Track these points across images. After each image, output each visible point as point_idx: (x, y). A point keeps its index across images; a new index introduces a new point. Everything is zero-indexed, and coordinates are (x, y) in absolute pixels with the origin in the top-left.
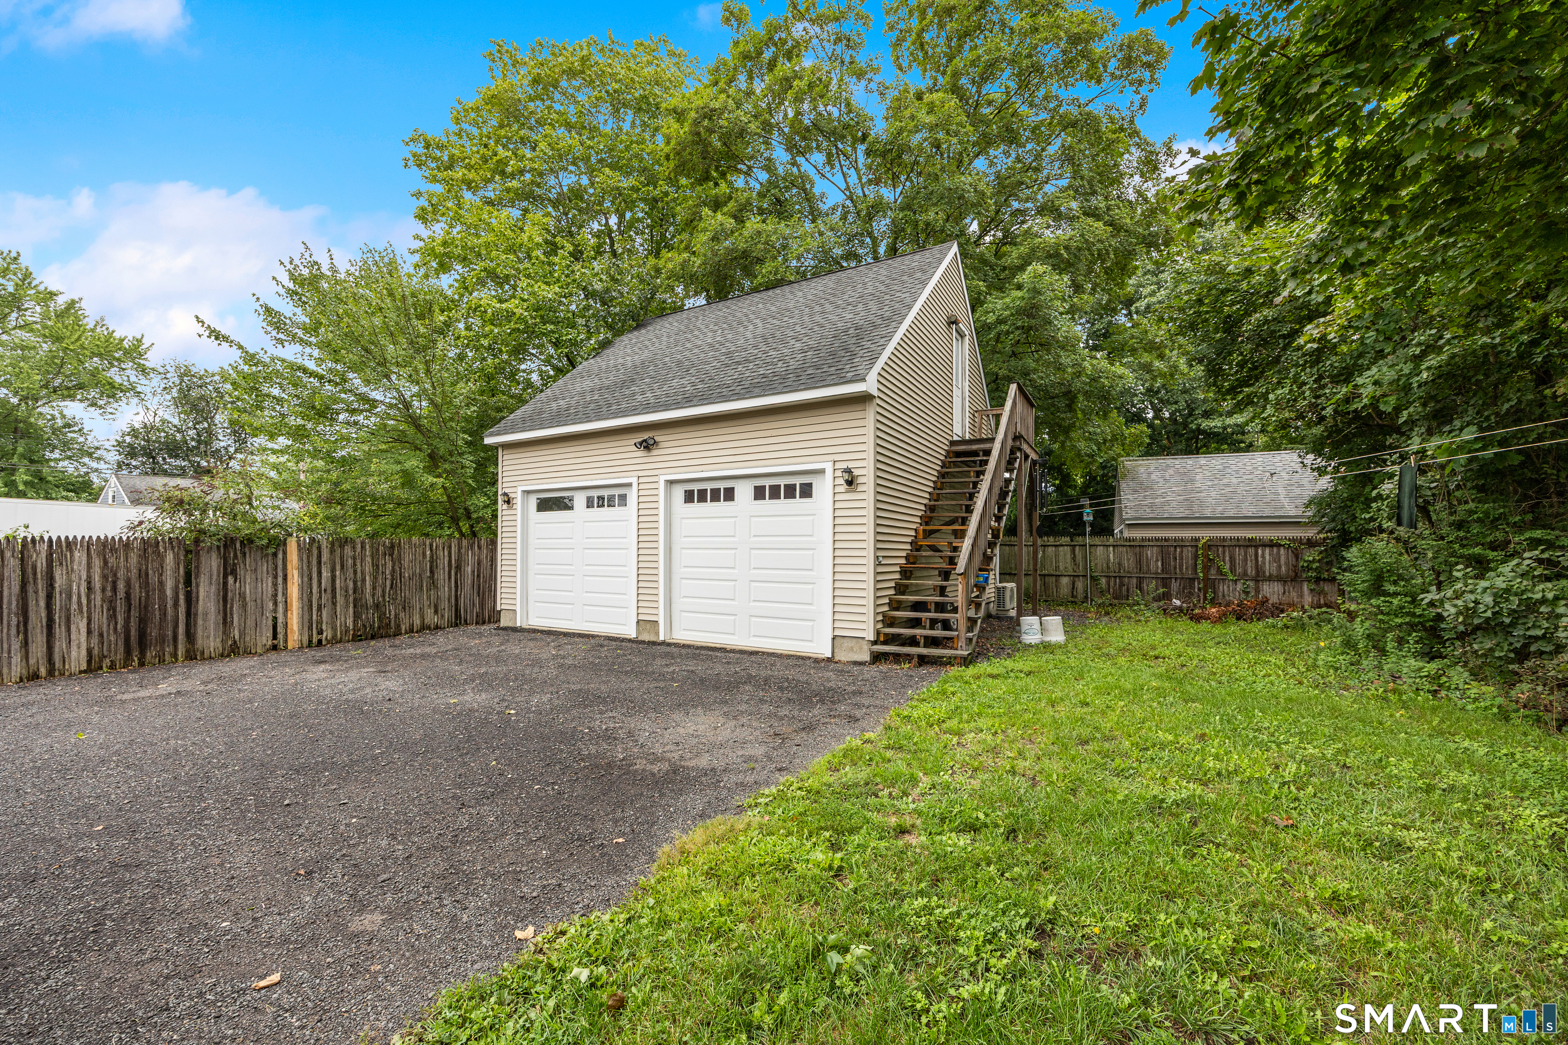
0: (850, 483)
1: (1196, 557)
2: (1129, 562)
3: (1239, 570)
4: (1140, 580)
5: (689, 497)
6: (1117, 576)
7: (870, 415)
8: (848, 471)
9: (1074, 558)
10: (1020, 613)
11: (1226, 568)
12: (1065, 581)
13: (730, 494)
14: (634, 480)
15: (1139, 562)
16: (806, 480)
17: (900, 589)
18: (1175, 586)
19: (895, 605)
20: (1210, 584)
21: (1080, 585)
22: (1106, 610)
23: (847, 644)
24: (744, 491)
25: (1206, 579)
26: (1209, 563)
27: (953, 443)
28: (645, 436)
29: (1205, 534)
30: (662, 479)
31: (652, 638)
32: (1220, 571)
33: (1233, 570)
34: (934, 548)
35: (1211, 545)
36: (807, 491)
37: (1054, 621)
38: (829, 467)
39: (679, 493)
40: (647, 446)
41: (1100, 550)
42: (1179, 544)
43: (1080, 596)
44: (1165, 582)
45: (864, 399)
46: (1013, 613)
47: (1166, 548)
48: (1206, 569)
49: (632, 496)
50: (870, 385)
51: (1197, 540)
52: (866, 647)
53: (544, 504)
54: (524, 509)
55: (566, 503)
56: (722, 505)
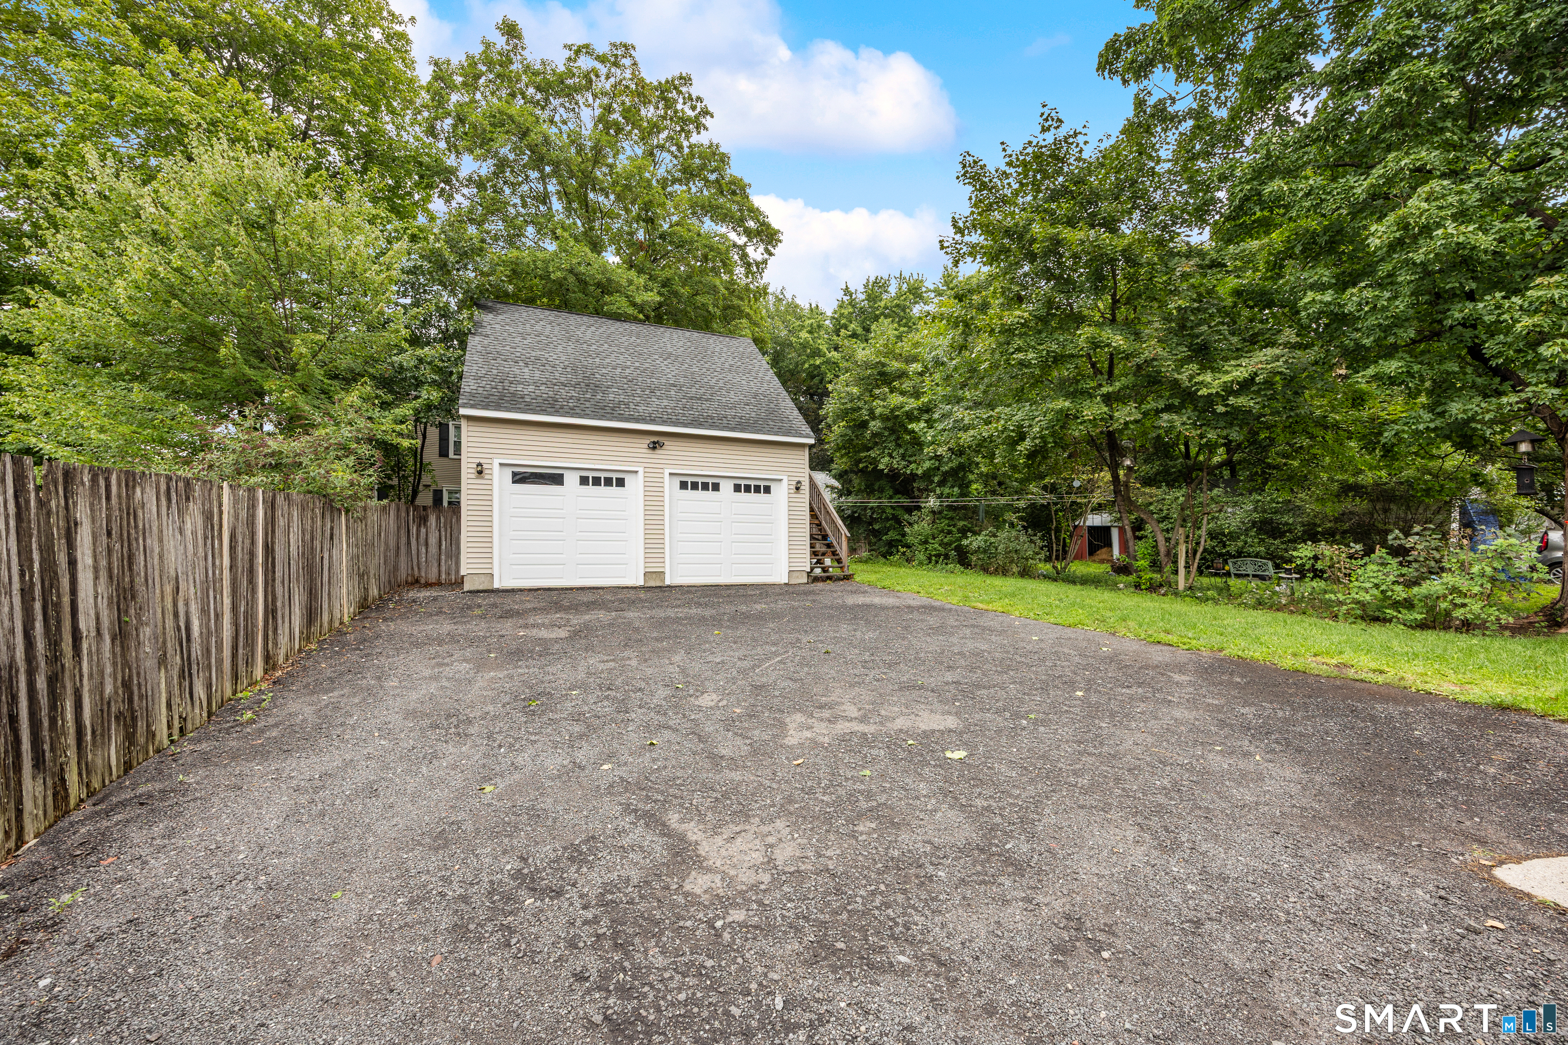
0: (797, 489)
5: (684, 485)
8: (798, 483)
13: (716, 487)
14: (639, 470)
16: (767, 484)
23: (795, 574)
24: (727, 487)
28: (655, 440)
30: (667, 472)
31: (658, 584)
36: (768, 490)
38: (785, 478)
39: (676, 482)
40: (655, 447)
49: (632, 482)
52: (805, 575)
53: (520, 478)
54: (500, 479)
55: (556, 479)
56: (710, 494)
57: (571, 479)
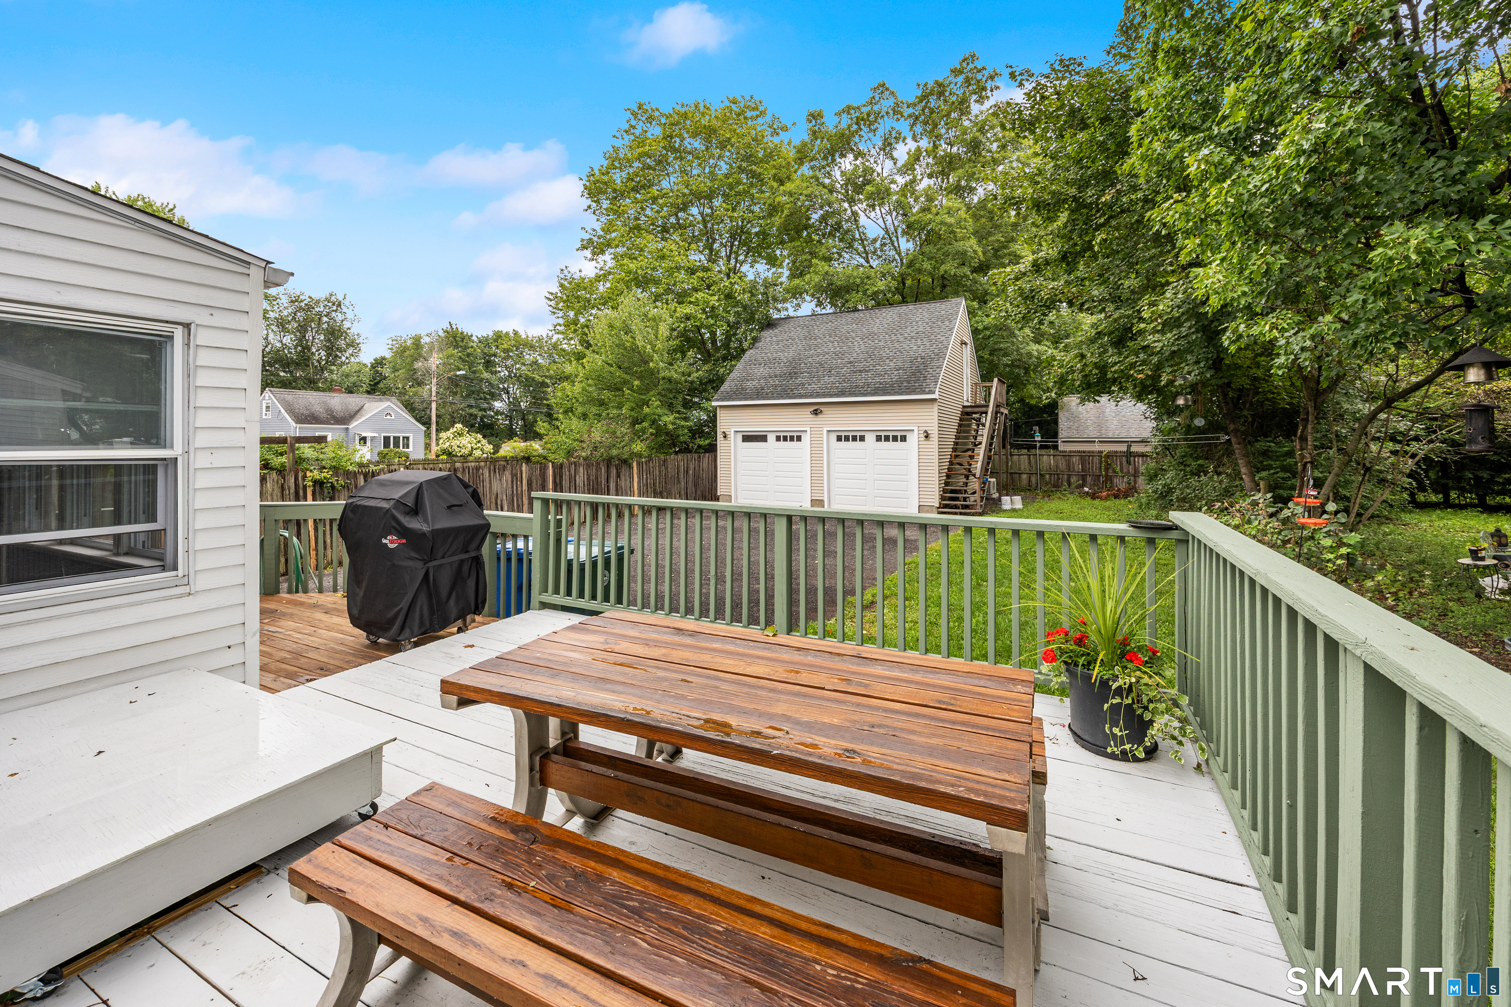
0: (926, 437)
1: (1101, 462)
2: (1062, 464)
3: (1125, 470)
4: (1069, 476)
5: (839, 439)
6: (1055, 473)
7: (935, 407)
8: (926, 432)
9: (1030, 463)
10: (1000, 496)
11: (1118, 469)
12: (1024, 476)
13: (862, 439)
14: (808, 429)
15: (1068, 465)
16: (903, 434)
17: (947, 484)
18: (1089, 479)
19: (945, 491)
20: (1108, 479)
21: (1033, 479)
22: (1048, 495)
23: (926, 508)
24: (870, 438)
25: (1107, 475)
26: (1108, 467)
27: (964, 407)
28: (815, 407)
29: (1107, 448)
30: (825, 430)
32: (1114, 471)
33: (1121, 470)
34: (961, 464)
35: (1109, 455)
36: (904, 439)
37: (1017, 499)
38: (916, 429)
39: (833, 437)
40: (816, 413)
41: (1045, 458)
42: (1091, 454)
43: (1034, 486)
44: (1084, 478)
45: (934, 400)
46: (996, 496)
47: (1084, 457)
48: (1107, 469)
49: (806, 438)
50: (935, 396)
51: (1101, 452)
52: (935, 510)
53: (747, 438)
54: (734, 441)
55: (763, 438)
56: (858, 444)
57: (771, 438)
